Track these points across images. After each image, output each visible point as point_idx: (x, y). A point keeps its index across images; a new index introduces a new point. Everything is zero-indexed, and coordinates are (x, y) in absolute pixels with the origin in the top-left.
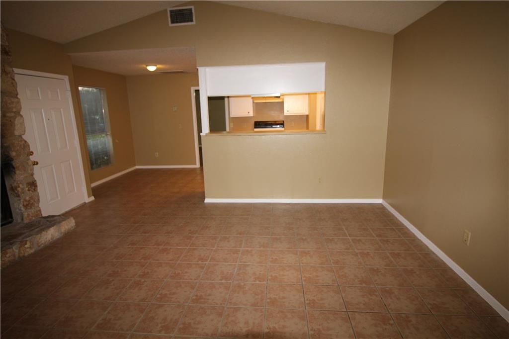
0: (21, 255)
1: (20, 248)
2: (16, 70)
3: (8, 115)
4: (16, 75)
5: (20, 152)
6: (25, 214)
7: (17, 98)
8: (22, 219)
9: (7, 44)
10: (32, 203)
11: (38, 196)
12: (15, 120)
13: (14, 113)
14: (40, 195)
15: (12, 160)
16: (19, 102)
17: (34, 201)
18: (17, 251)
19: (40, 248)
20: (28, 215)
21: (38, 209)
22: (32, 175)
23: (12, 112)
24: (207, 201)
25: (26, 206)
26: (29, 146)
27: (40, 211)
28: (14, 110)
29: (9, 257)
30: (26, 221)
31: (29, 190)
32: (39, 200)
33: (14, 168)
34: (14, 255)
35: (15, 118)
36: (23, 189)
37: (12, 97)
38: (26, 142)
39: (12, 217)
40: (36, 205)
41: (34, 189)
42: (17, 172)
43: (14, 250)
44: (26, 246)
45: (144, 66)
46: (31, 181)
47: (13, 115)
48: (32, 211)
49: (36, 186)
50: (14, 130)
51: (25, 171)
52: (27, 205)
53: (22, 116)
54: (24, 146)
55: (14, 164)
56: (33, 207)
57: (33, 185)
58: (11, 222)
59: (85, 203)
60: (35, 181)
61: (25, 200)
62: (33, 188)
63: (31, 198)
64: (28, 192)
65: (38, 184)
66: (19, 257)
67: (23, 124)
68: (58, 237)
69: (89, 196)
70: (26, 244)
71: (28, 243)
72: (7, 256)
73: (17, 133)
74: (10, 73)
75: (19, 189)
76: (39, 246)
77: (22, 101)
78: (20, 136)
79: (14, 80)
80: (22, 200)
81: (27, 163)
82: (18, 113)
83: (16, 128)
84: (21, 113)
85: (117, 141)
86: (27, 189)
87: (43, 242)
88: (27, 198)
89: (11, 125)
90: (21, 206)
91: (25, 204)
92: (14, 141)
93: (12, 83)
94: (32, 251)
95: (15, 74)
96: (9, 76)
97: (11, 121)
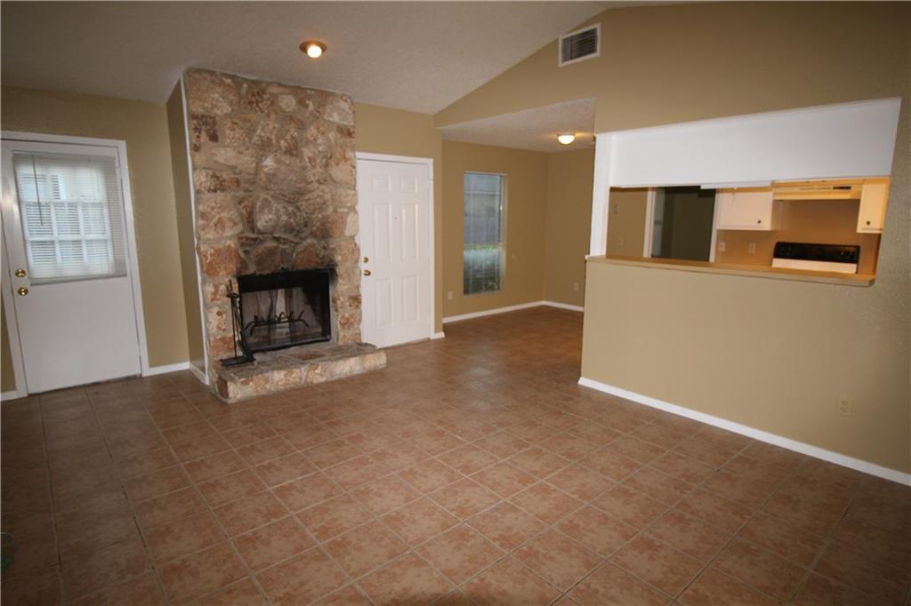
0: (309, 380)
1: (309, 371)
2: (359, 155)
3: (341, 210)
4: (358, 161)
5: (347, 257)
6: (341, 334)
7: (354, 190)
8: (338, 340)
9: (352, 123)
10: (352, 322)
11: (360, 315)
12: (346, 217)
13: (348, 208)
14: (363, 313)
15: (337, 265)
16: (355, 195)
17: (355, 321)
18: (305, 374)
19: (334, 379)
20: (345, 336)
21: (357, 332)
22: (358, 287)
23: (345, 207)
24: (583, 381)
25: (343, 325)
26: (359, 250)
27: (360, 334)
28: (347, 204)
29: (294, 378)
30: (340, 343)
31: (350, 306)
32: (360, 321)
33: (337, 275)
34: (301, 378)
35: (348, 213)
36: (342, 303)
37: (348, 188)
38: (356, 245)
39: (330, 334)
40: (356, 326)
41: (357, 306)
42: (340, 281)
43: (303, 371)
44: (316, 371)
45: (554, 136)
46: (354, 294)
47: (346, 210)
48: (349, 333)
49: (360, 302)
50: (345, 228)
51: (349, 280)
52: (345, 324)
53: (356, 212)
54: (353, 250)
55: (337, 271)
56: (352, 328)
57: (356, 300)
58: (328, 340)
59: (429, 340)
60: (360, 295)
61: (343, 317)
62: (356, 304)
63: (351, 316)
64: (349, 308)
65: (363, 301)
66: (306, 381)
67: (356, 221)
68: (359, 373)
69: (437, 331)
70: (316, 369)
71: (320, 368)
72: (293, 376)
73: (347, 233)
74: (350, 159)
75: (339, 302)
76: (332, 376)
77: (359, 193)
78: (352, 238)
79: (354, 167)
80: (340, 317)
81: (354, 273)
82: (353, 209)
83: (347, 226)
84: (357, 208)
85: (514, 256)
86: (348, 303)
87: (338, 372)
88: (347, 315)
89: (342, 223)
90: (338, 323)
91: (343, 321)
92: (341, 243)
93: (351, 171)
94: (323, 380)
95: (359, 159)
97: (342, 218)
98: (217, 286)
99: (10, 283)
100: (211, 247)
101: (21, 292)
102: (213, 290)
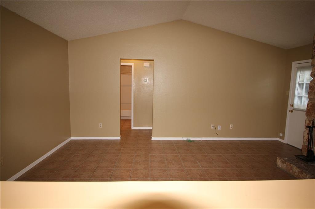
98: (310, 121)
99: (289, 108)
100: (311, 103)
101: (291, 111)
102: (308, 122)
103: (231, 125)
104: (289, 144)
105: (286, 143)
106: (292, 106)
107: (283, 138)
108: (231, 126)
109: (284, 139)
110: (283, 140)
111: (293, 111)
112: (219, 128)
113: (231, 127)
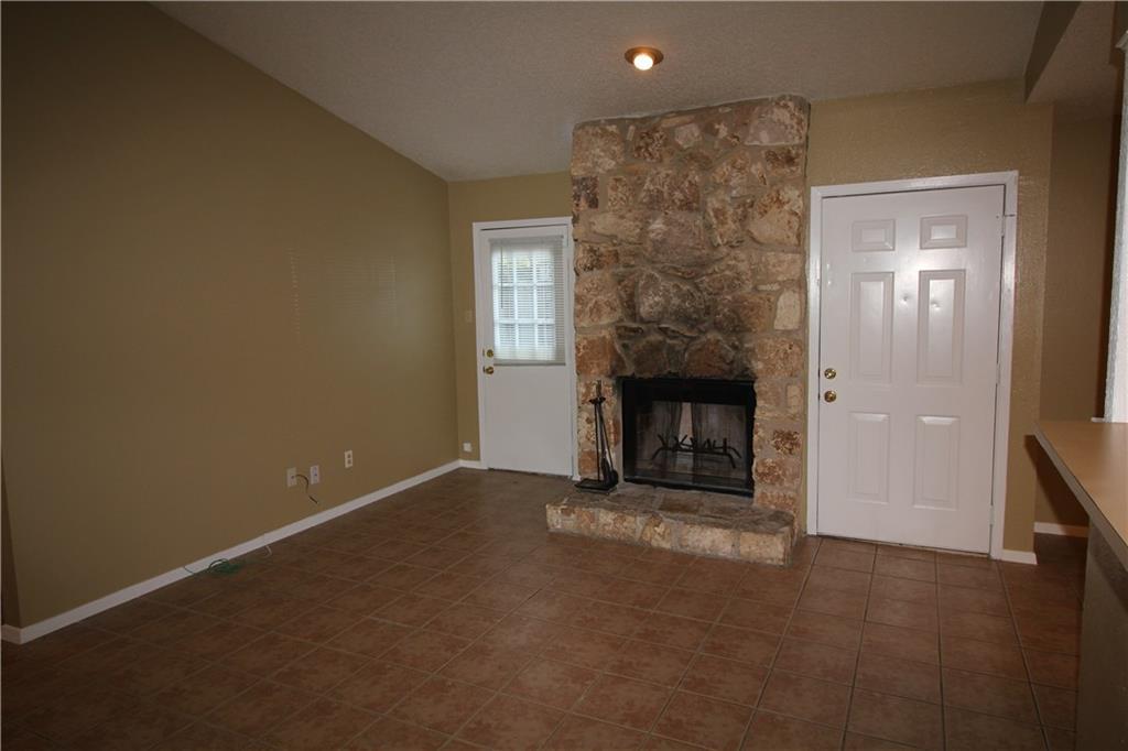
1: (647, 524)
3: (767, 288)
5: (774, 365)
6: (759, 490)
9: (796, 141)
10: (778, 476)
12: (777, 300)
13: (780, 284)
15: (756, 378)
16: (795, 261)
17: (784, 474)
18: (641, 527)
19: (682, 550)
20: (763, 494)
21: (789, 494)
22: (792, 418)
23: (773, 282)
25: (761, 476)
27: (793, 499)
28: (780, 278)
29: (626, 528)
31: (776, 447)
32: (794, 477)
33: (754, 392)
34: (634, 531)
35: (779, 292)
36: (763, 440)
37: (782, 251)
40: (786, 483)
41: (790, 450)
42: (761, 403)
43: (638, 522)
44: (658, 529)
46: (785, 429)
47: (776, 287)
48: (772, 492)
49: (795, 444)
50: (775, 317)
51: (778, 404)
52: (764, 475)
53: (795, 291)
54: (786, 354)
55: (756, 386)
56: (777, 485)
57: (788, 439)
60: (796, 433)
61: (762, 463)
62: (788, 446)
64: (773, 449)
66: (641, 538)
67: (795, 307)
68: (729, 556)
69: (1010, 546)
70: (658, 526)
71: (662, 525)
72: (625, 524)
73: (777, 326)
74: (788, 201)
76: (681, 546)
78: (788, 333)
79: (794, 214)
82: (794, 284)
83: (779, 314)
86: (773, 442)
87: (691, 544)
88: (769, 461)
89: (770, 309)
90: (754, 470)
91: (761, 470)
92: (766, 341)
94: (667, 546)
96: (786, 207)
97: (769, 300)
98: (588, 387)
99: (482, 362)
100: (585, 338)
101: (489, 371)
102: (584, 390)
103: (346, 454)
104: (496, 467)
105: (486, 468)
106: (490, 353)
107: (475, 456)
108: (349, 456)
109: (478, 459)
110: (476, 463)
111: (495, 368)
112: (314, 475)
113: (349, 462)
